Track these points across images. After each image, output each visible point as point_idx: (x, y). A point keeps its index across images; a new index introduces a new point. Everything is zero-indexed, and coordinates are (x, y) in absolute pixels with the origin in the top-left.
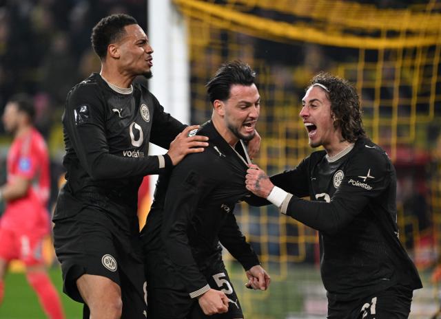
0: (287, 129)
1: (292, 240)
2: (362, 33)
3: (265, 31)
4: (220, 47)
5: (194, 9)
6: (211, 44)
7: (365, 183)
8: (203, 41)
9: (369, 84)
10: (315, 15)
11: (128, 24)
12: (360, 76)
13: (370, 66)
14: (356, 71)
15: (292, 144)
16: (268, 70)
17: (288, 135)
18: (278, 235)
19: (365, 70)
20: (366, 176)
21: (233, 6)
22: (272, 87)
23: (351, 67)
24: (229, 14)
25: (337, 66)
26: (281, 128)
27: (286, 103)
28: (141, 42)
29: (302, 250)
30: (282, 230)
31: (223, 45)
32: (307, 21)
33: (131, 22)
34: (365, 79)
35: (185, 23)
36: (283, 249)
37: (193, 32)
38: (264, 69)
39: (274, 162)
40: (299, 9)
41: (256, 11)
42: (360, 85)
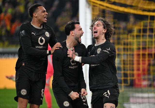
0: (124, 42)
1: (126, 78)
2: (149, 11)
3: (117, 10)
4: (102, 15)
5: (94, 3)
6: (99, 14)
7: (108, 51)
8: (97, 13)
9: (151, 27)
10: (134, 4)
11: (39, 6)
12: (148, 24)
13: (152, 21)
14: (147, 23)
15: (126, 47)
16: (118, 22)
17: (124, 44)
18: (121, 77)
19: (150, 23)
20: (108, 49)
21: (106, 2)
22: (119, 28)
23: (146, 21)
24: (105, 4)
25: (141, 21)
26: (122, 42)
27: (124, 33)
28: (43, 11)
29: (129, 82)
30: (122, 75)
31: (103, 14)
32: (131, 6)
33: (40, 5)
34: (150, 26)
35: (91, 7)
36: (123, 81)
37: (93, 10)
38: (117, 22)
39: (120, 53)
40: (128, 3)
41: (114, 3)
42: (148, 28)
